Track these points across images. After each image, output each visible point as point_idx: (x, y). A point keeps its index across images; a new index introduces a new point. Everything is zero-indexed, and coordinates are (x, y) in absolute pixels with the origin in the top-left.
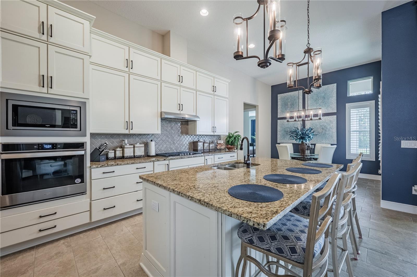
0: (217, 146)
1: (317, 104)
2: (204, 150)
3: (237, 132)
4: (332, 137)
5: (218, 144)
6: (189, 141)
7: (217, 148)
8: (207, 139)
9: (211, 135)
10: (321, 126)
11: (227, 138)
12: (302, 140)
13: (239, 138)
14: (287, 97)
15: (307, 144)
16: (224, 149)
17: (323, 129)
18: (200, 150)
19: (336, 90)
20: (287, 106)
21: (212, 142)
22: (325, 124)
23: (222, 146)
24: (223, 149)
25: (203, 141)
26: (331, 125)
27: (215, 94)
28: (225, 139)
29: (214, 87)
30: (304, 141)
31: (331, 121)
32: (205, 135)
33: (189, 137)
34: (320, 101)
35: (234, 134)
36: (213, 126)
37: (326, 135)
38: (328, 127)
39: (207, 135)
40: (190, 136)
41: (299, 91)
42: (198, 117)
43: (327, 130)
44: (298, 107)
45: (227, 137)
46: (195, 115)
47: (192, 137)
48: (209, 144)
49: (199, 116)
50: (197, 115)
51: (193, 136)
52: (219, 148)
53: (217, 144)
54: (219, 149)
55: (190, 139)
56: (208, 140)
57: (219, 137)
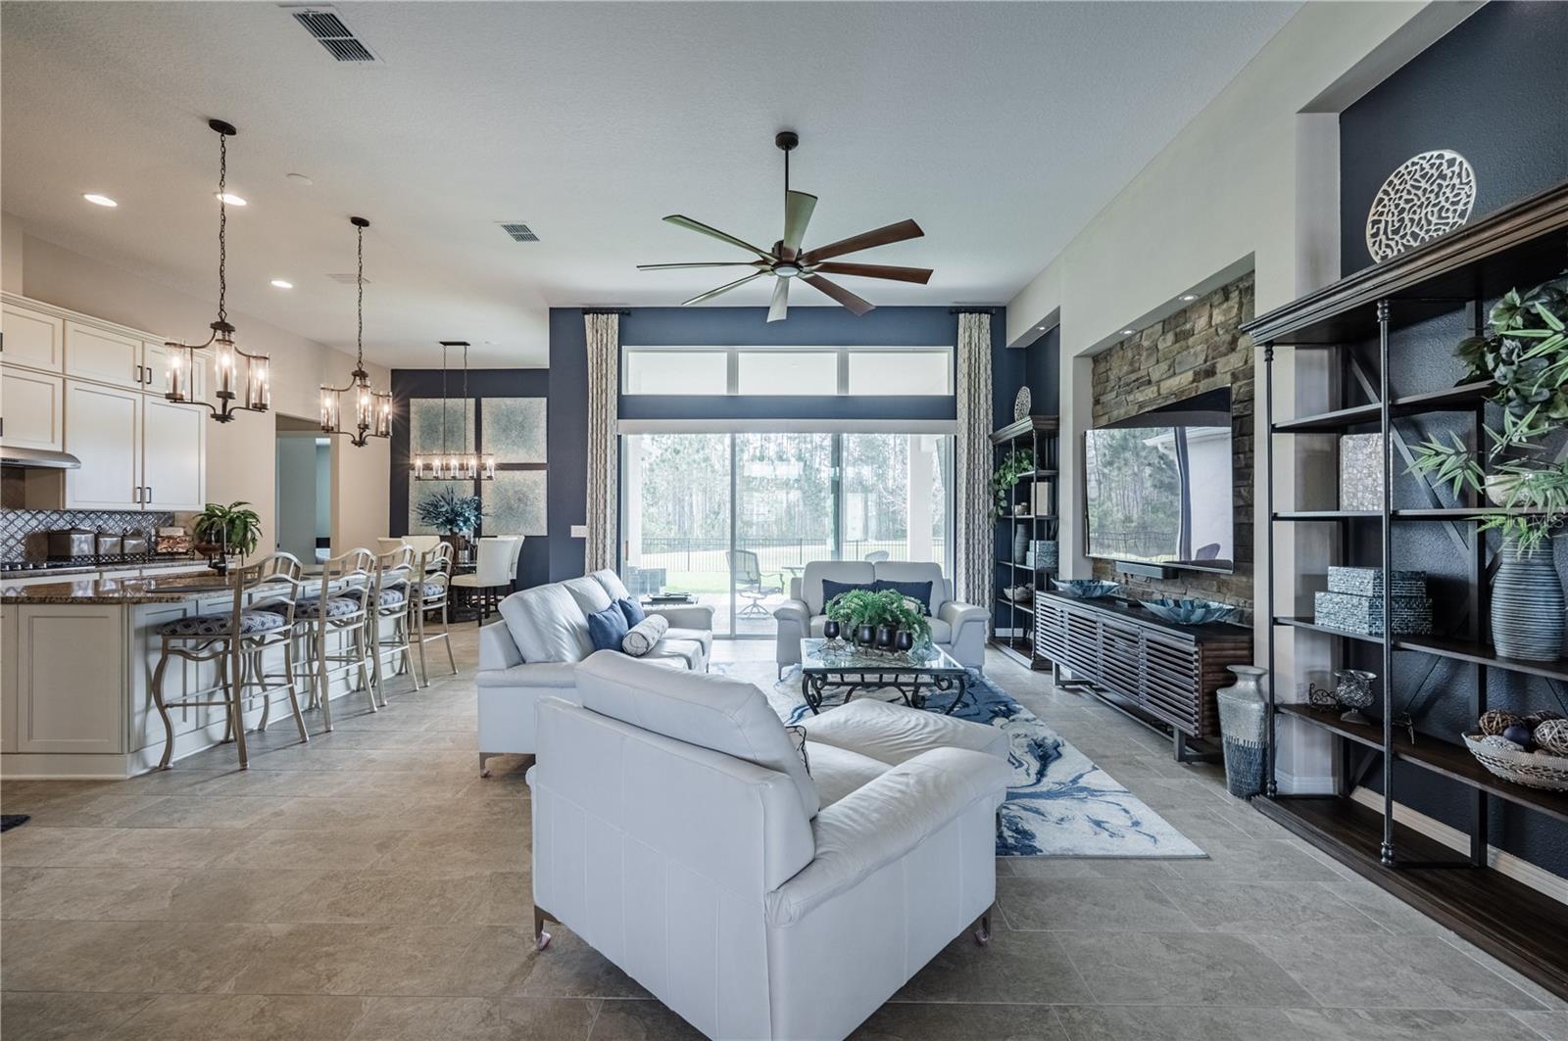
0: (157, 543)
1: (507, 438)
2: (98, 556)
3: (240, 504)
4: (537, 519)
5: (159, 539)
6: (28, 528)
7: (155, 550)
8: (111, 523)
9: (129, 513)
10: (516, 492)
11: (202, 520)
12: (449, 527)
13: (249, 520)
14: (436, 409)
15: (464, 537)
16: (186, 554)
17: (519, 500)
18: (79, 557)
19: (545, 413)
20: (435, 435)
21: (137, 534)
22: (525, 489)
23: (178, 543)
24: (180, 553)
25: (94, 529)
26: (537, 491)
27: (146, 389)
28: (194, 524)
29: (145, 370)
30: (456, 530)
31: (535, 483)
32: (104, 512)
33: (27, 516)
34: (514, 434)
35: (231, 508)
36: (137, 486)
37: (527, 515)
38: (531, 496)
39: (115, 512)
40: (34, 513)
41: (468, 400)
42: (72, 458)
43: (529, 503)
44: (463, 439)
45: (200, 517)
46: (61, 450)
47: (41, 517)
48: (122, 541)
49: (76, 456)
50: (67, 452)
51: (48, 513)
52: (164, 551)
53: (156, 540)
54: (164, 554)
55: (34, 523)
56: (114, 526)
57: (168, 518)
